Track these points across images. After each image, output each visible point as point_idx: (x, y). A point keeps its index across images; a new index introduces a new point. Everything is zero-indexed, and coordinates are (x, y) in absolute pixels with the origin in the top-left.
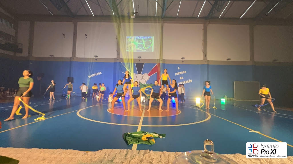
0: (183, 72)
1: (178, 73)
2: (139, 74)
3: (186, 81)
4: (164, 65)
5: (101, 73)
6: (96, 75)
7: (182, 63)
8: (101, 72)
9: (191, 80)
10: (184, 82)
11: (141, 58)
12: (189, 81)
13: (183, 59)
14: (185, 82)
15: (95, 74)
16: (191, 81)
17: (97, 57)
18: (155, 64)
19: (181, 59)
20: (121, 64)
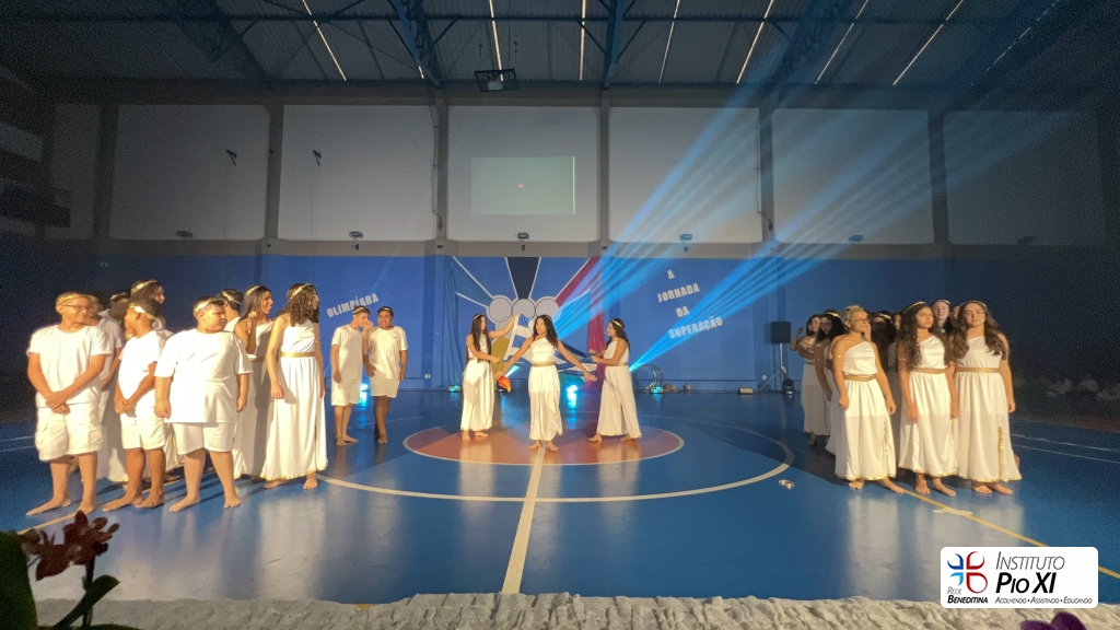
0: (689, 287)
1: (670, 292)
2: (520, 299)
3: (700, 324)
4: (616, 262)
5: (376, 299)
7: (682, 255)
8: (374, 295)
9: (718, 318)
10: (694, 326)
11: (527, 237)
13: (688, 241)
14: (696, 328)
16: (719, 322)
17: (360, 235)
18: (582, 260)
19: (678, 240)
20: (451, 264)
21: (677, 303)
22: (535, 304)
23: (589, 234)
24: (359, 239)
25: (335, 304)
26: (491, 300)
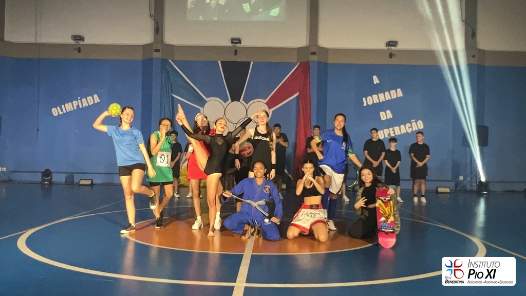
0: (393, 92)
1: (375, 96)
2: (232, 101)
3: (402, 126)
4: (324, 67)
5: (97, 100)
6: (78, 106)
7: (387, 61)
8: (95, 96)
9: (420, 122)
10: (397, 128)
11: (239, 41)
12: (414, 124)
13: (393, 48)
14: (398, 131)
15: (75, 103)
16: (420, 125)
17: (82, 39)
18: (291, 65)
19: (382, 46)
20: (168, 68)
21: (382, 106)
22: (247, 106)
23: (298, 39)
24: (81, 42)
25: (59, 104)
26: (206, 102)
